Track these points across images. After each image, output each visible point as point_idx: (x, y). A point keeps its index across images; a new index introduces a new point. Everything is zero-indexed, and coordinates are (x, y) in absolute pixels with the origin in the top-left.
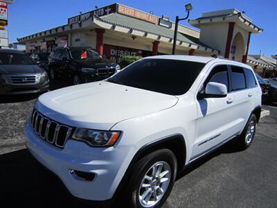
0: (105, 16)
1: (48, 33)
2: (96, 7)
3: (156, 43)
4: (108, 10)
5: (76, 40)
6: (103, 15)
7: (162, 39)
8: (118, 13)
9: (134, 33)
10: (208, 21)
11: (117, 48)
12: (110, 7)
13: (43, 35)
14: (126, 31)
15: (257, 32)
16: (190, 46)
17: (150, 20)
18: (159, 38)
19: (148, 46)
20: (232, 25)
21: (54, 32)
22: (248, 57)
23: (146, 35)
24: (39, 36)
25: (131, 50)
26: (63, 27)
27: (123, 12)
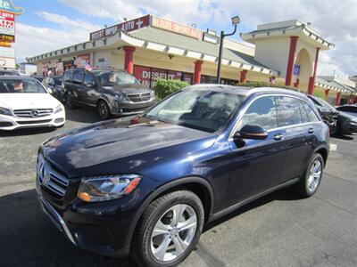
0: (136, 31)
1: (65, 52)
2: (125, 19)
3: (198, 64)
4: (139, 23)
5: (100, 61)
6: (133, 30)
7: (206, 58)
8: (152, 26)
9: (172, 51)
10: (264, 35)
11: (151, 69)
12: (142, 19)
13: (59, 54)
14: (161, 48)
15: (327, 48)
16: (242, 66)
17: (192, 35)
18: (202, 56)
19: (190, 67)
20: (294, 40)
21: (72, 50)
22: (316, 80)
23: (186, 53)
24: (54, 55)
25: (167, 72)
26: (84, 45)
27: (158, 26)
